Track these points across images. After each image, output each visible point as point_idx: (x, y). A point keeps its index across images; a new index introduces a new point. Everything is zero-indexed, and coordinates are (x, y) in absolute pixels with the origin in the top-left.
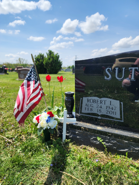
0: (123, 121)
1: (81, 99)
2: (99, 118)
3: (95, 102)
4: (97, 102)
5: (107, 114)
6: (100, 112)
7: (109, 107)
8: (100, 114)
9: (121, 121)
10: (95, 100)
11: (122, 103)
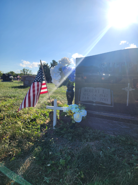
0: (113, 106)
1: (80, 89)
2: (94, 104)
3: (91, 91)
4: (93, 91)
5: (100, 101)
6: (95, 99)
7: (102, 95)
8: (94, 101)
9: (112, 106)
10: (91, 90)
11: (112, 91)
